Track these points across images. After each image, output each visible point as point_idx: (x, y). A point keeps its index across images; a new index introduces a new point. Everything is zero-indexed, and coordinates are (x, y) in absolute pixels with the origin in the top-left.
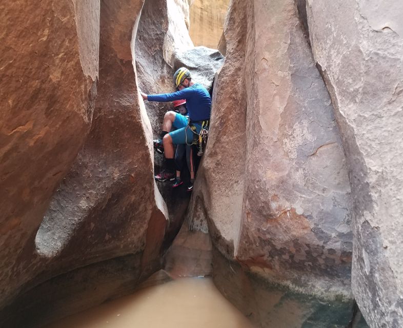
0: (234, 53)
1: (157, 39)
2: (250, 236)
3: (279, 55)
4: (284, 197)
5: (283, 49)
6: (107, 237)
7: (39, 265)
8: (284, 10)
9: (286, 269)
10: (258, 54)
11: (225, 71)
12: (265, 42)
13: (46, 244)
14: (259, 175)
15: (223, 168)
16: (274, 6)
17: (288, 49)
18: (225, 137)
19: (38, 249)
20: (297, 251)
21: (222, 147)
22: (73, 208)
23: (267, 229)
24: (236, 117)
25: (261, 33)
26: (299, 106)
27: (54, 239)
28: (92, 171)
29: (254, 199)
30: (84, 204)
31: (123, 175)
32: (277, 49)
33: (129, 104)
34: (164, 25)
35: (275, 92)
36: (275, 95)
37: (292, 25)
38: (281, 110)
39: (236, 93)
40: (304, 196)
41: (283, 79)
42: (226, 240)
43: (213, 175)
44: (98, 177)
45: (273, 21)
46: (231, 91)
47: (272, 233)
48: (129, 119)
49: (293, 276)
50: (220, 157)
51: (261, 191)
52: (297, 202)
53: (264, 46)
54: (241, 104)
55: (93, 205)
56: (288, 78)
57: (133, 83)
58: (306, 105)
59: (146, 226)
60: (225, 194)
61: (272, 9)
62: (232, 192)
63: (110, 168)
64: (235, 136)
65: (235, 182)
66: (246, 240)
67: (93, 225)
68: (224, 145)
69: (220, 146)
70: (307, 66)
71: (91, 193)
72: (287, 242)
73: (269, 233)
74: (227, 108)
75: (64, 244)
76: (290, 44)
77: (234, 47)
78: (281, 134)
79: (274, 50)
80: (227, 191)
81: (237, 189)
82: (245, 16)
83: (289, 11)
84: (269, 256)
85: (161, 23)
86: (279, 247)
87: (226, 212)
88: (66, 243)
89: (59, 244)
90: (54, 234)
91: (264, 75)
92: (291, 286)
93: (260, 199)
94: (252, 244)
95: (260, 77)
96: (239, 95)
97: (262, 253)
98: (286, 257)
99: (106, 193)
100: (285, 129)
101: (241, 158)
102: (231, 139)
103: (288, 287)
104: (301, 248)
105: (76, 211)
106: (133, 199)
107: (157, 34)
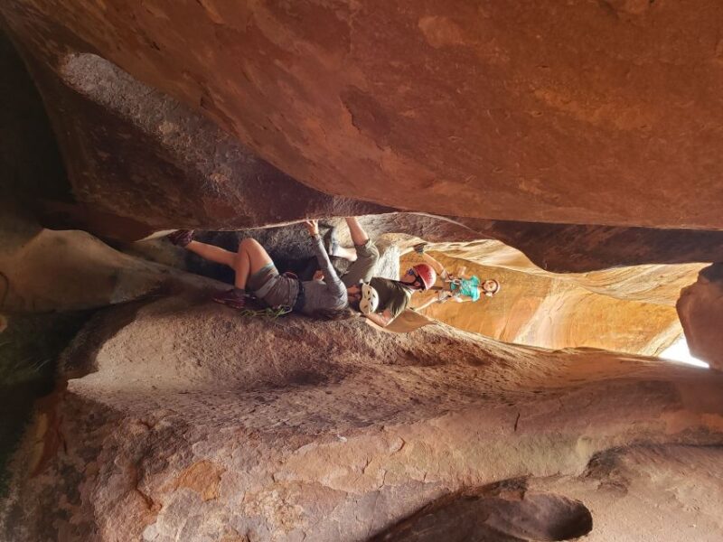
0: (394, 345)
1: (415, 227)
2: (102, 428)
3: (409, 469)
4: (176, 501)
5: (416, 473)
6: (104, 155)
7: (43, 49)
8: (470, 471)
9: (40, 497)
10: (410, 431)
11: (370, 334)
12: (427, 442)
13: (88, 66)
14: (215, 451)
15: (223, 336)
16: (477, 454)
17: (416, 481)
18: (273, 336)
19: (78, 56)
20: (74, 527)
21: (257, 333)
22: (159, 112)
23: (116, 467)
24: (303, 354)
25: (439, 432)
26: (331, 509)
27: (100, 79)
28: (226, 142)
29: (172, 440)
30: (166, 128)
31: (216, 187)
32: (417, 465)
33: (335, 204)
34: (432, 237)
35: (353, 468)
36: (349, 468)
37: (450, 483)
38: (325, 482)
39: (339, 352)
40: (178, 537)
41: (374, 479)
42: (97, 352)
43: (211, 319)
44: (215, 151)
45: (457, 454)
46: (343, 343)
47: (109, 476)
48: (311, 202)
49: (28, 509)
50: (240, 329)
51: (187, 456)
52: (167, 526)
53: (422, 441)
54: (323, 362)
55: (164, 141)
56: (375, 486)
57: (366, 211)
58: (332, 519)
59: (122, 213)
60: (179, 341)
61: (473, 451)
62: (182, 356)
63: (229, 169)
64: (274, 354)
65: (199, 361)
66: (96, 417)
67: (126, 137)
68: (261, 335)
69: (258, 329)
70: (390, 511)
71: (187, 140)
72: (91, 507)
73: (109, 470)
74: (317, 339)
75: (88, 95)
76: (423, 484)
77: (403, 345)
78: (286, 486)
79: (416, 459)
80: (183, 345)
81: (188, 364)
82: (443, 363)
83: (469, 479)
84: (65, 465)
85: (435, 234)
86: (82, 488)
87: (148, 345)
88: (91, 98)
89: (89, 88)
90: (110, 79)
91: (379, 445)
92: (9, 502)
93: (173, 454)
94: (88, 431)
95: (375, 437)
96: (336, 358)
97: (72, 451)
98: (63, 503)
99: (185, 162)
100: (294, 492)
101: (239, 368)
102: (270, 347)
103: (6, 496)
104: (80, 537)
105: (154, 115)
106: (173, 199)
107: (422, 227)
